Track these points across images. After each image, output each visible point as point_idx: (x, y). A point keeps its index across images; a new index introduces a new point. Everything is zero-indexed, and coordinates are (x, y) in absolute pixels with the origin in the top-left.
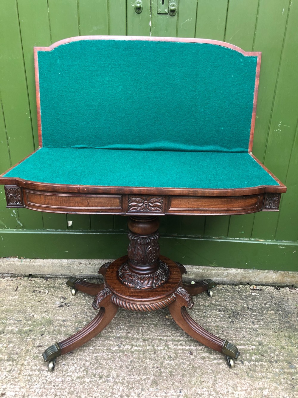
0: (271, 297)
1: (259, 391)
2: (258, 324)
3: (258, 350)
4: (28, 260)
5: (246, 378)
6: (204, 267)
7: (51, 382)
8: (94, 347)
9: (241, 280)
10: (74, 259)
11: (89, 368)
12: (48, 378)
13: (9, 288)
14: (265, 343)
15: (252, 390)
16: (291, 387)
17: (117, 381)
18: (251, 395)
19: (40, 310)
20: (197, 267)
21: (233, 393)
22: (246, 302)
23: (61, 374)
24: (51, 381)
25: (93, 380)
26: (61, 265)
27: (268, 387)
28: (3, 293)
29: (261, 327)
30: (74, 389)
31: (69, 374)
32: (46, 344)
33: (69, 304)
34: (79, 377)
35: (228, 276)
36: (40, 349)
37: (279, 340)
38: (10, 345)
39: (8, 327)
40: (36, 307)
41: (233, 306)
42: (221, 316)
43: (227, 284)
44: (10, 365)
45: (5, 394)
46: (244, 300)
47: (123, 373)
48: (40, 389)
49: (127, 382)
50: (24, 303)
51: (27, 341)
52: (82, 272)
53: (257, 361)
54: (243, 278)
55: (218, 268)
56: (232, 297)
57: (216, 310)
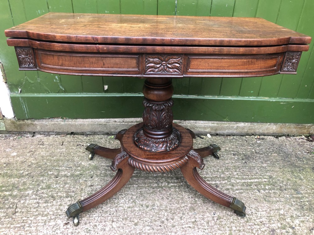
0: (272, 143)
1: (276, 211)
2: (266, 164)
3: (269, 182)
4: (70, 120)
5: (264, 202)
6: (218, 122)
8: (137, 184)
9: (247, 131)
10: (110, 118)
11: (137, 200)
12: (104, 209)
13: (55, 143)
14: (274, 177)
15: (270, 211)
16: (301, 207)
17: (162, 208)
18: (271, 214)
19: (86, 159)
20: (213, 122)
21: (256, 214)
22: (253, 148)
23: (114, 205)
25: (142, 209)
26: (99, 123)
27: (283, 208)
28: (52, 147)
29: (269, 166)
30: (127, 216)
31: (120, 205)
32: (97, 184)
34: (129, 207)
35: (238, 128)
36: (92, 188)
37: (284, 174)
38: (66, 186)
39: (62, 172)
40: (82, 157)
41: (243, 151)
42: (236, 158)
43: (236, 135)
44: (69, 201)
45: (69, 223)
46: (251, 147)
47: (165, 203)
48: (99, 217)
49: (170, 209)
50: (71, 154)
51: (79, 182)
52: (117, 129)
53: (270, 190)
54: (249, 130)
55: (229, 122)
56: (242, 145)
57: (231, 154)
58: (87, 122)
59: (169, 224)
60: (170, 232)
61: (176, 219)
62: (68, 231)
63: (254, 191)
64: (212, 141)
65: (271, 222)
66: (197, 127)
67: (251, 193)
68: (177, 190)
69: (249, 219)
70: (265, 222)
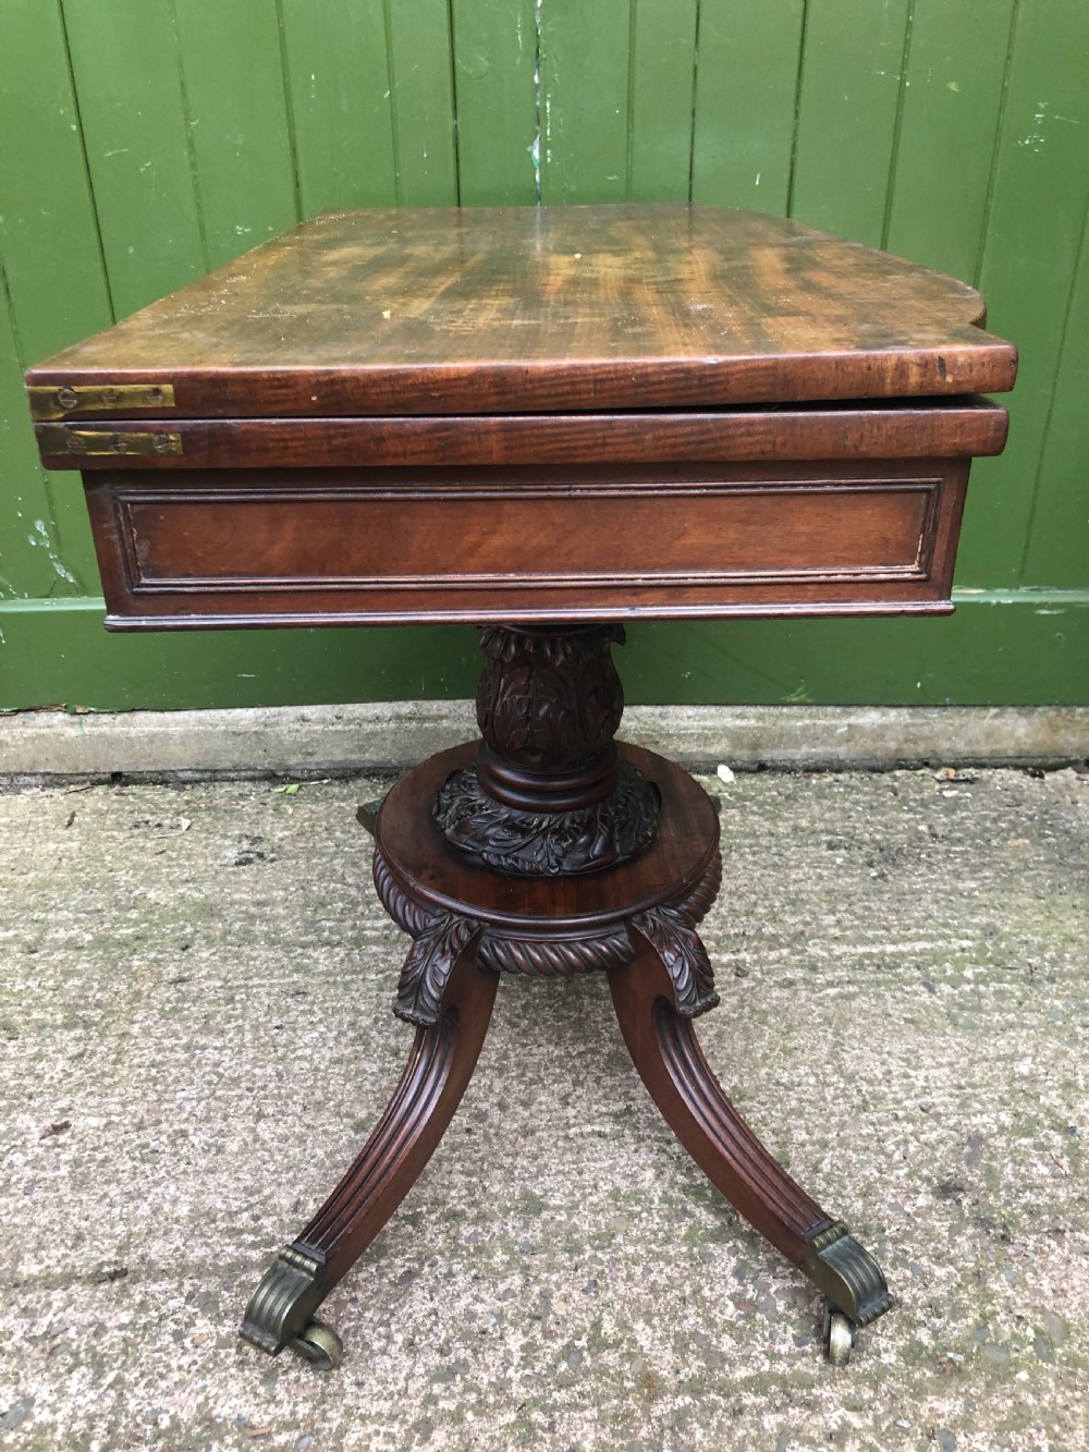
0: (1013, 798)
1: (1000, 1064)
2: (974, 879)
3: (982, 950)
4: (105, 718)
5: (949, 1030)
6: (761, 710)
7: (236, 1081)
9: (898, 750)
10: (279, 705)
11: (373, 1034)
12: (225, 1069)
13: (40, 819)
14: (1007, 929)
15: (972, 1062)
18: (972, 1077)
19: (168, 876)
20: (738, 710)
21: (907, 1076)
22: (923, 819)
23: (270, 1054)
24: (236, 1075)
26: (230, 728)
27: (1031, 1051)
28: (21, 834)
29: (987, 887)
30: (325, 1095)
31: (299, 1053)
32: (204, 973)
33: (272, 855)
34: (338, 1061)
35: (853, 737)
36: (184, 988)
37: (1054, 918)
38: (70, 983)
39: (57, 932)
40: (150, 869)
41: (877, 831)
42: (839, 861)
43: (850, 769)
44: (79, 1039)
45: (66, 1126)
46: (915, 813)
48: (199, 1100)
49: (518, 1065)
50: (103, 861)
51: (130, 967)
52: (311, 754)
53: (984, 982)
54: (906, 740)
55: (814, 709)
56: (872, 808)
57: (818, 844)
58: (177, 724)
59: (507, 1125)
60: (507, 1155)
61: (540, 1103)
62: (58, 1155)
63: (908, 989)
64: (736, 793)
65: (969, 1106)
66: (670, 736)
67: (894, 997)
68: (560, 989)
69: (873, 1098)
70: (941, 1109)
